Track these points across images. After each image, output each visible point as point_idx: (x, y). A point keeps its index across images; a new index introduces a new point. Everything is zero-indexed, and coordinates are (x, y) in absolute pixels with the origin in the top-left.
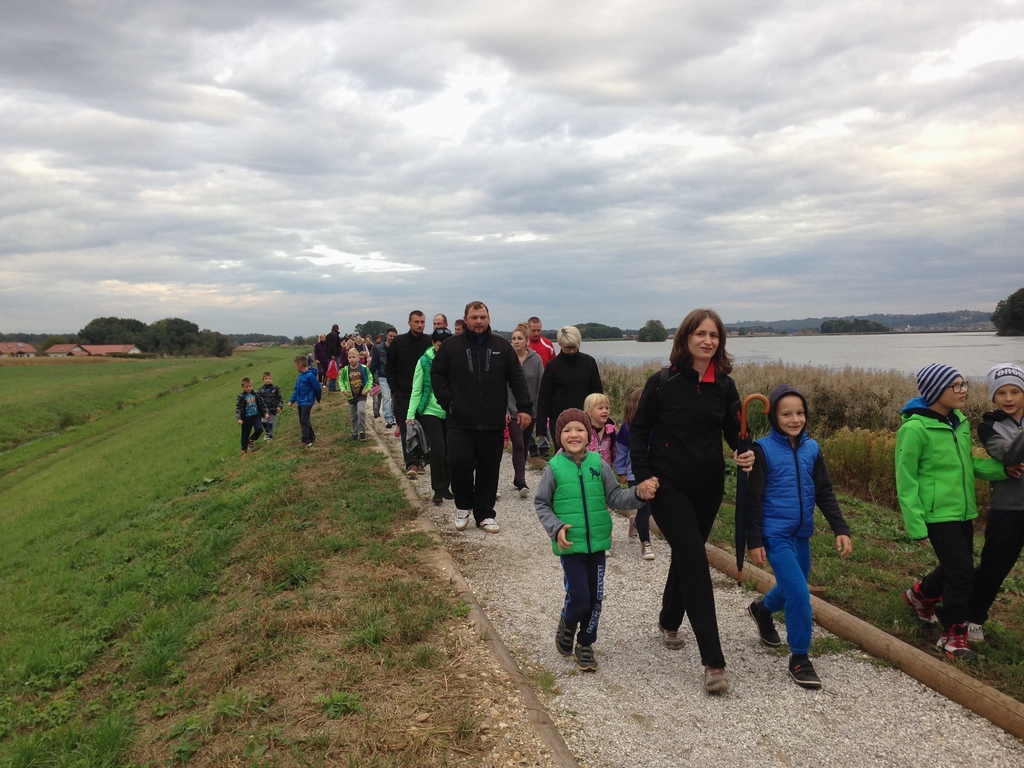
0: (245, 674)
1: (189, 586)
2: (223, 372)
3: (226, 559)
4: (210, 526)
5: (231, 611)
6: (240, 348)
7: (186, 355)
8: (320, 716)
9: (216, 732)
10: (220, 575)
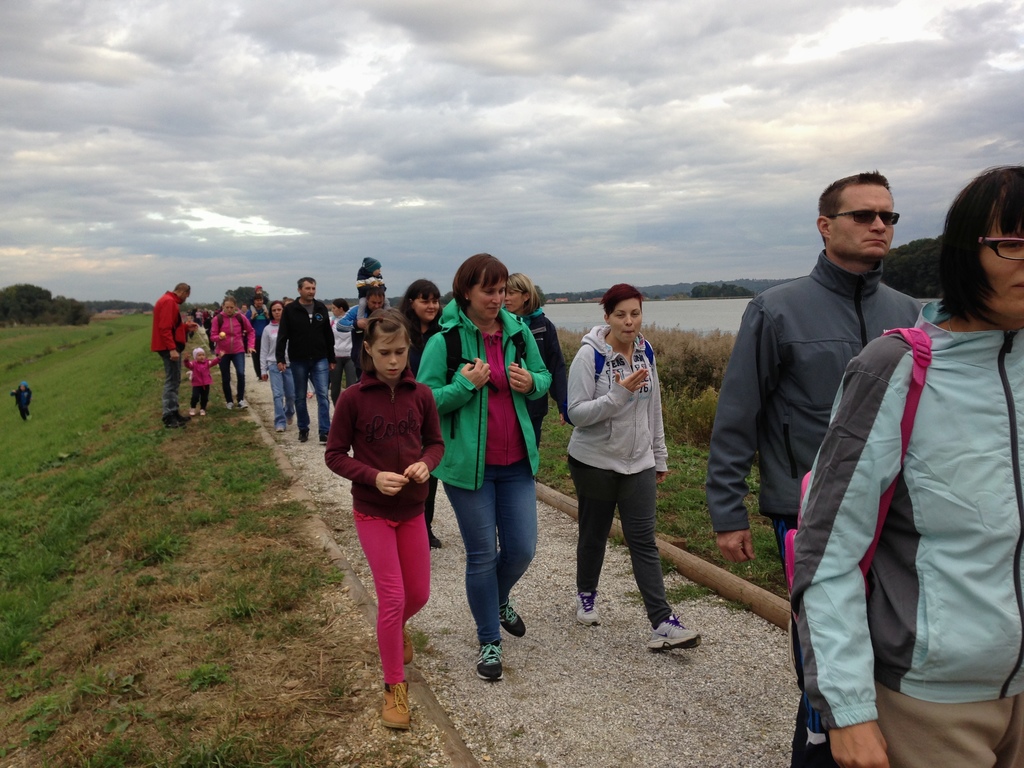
0: (105, 652)
1: (44, 566)
2: (79, 341)
3: (83, 536)
4: (66, 503)
5: (90, 589)
6: (98, 315)
7: (38, 324)
8: (186, 689)
9: (75, 710)
10: (77, 552)
